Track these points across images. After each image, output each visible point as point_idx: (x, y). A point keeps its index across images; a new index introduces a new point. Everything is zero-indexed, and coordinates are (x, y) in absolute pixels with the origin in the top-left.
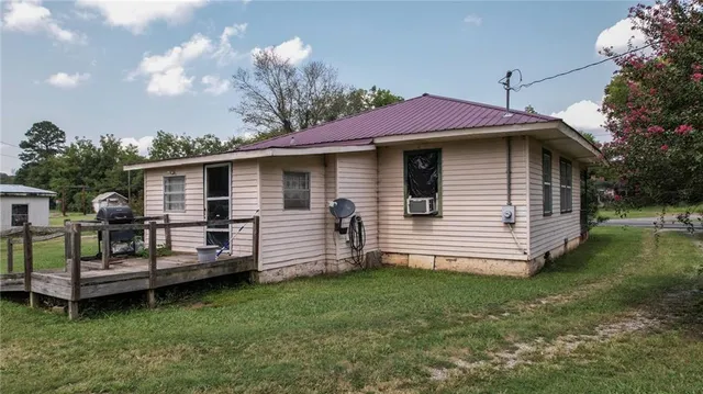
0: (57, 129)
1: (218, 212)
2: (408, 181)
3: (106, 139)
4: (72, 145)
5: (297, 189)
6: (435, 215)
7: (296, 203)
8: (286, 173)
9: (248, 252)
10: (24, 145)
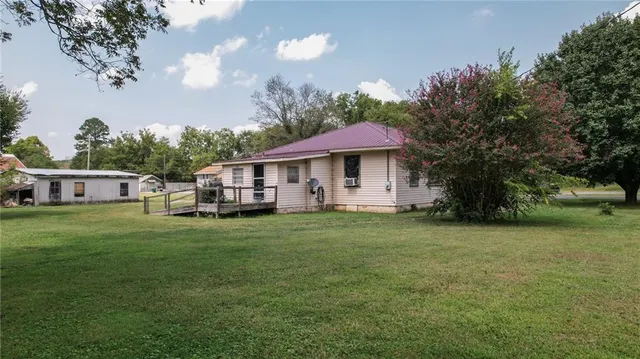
0: (103, 124)
1: (259, 185)
2: (346, 170)
3: (144, 133)
4: (118, 138)
5: (293, 174)
6: (357, 186)
7: (293, 180)
8: (289, 167)
9: (273, 200)
10: (78, 137)
